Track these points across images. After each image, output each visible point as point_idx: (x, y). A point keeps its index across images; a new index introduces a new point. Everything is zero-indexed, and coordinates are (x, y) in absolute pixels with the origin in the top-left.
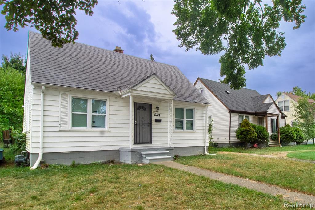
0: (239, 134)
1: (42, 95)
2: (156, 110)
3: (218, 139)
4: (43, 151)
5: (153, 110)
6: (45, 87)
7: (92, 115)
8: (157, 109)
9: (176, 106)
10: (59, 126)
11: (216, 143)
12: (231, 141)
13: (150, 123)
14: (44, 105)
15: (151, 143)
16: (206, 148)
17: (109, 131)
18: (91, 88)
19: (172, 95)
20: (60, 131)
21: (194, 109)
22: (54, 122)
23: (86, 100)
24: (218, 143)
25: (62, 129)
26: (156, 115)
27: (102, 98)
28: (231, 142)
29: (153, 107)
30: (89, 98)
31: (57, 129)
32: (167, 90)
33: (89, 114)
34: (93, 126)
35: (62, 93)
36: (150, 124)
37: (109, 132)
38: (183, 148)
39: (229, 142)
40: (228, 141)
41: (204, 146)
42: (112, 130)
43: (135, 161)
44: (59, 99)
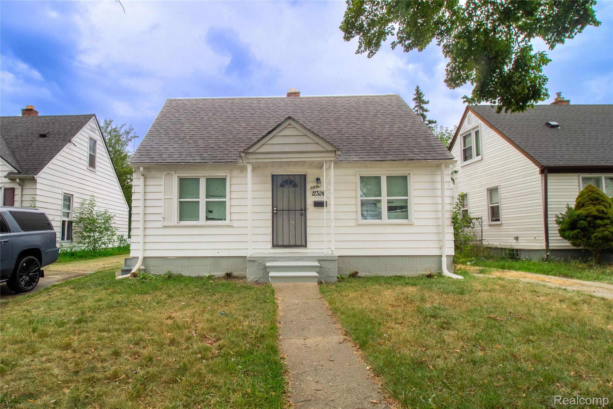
0: (565, 226)
1: (142, 178)
2: (315, 184)
3: (517, 238)
4: (143, 255)
5: (309, 186)
6: (144, 168)
7: (206, 202)
8: (318, 183)
9: (360, 173)
10: (162, 219)
11: (513, 250)
12: (550, 245)
13: (304, 209)
14: (145, 192)
15: (305, 246)
16: (444, 260)
17: (231, 225)
18: (203, 161)
19: (331, 151)
20: (164, 227)
21: (409, 174)
22: (158, 215)
23: (197, 180)
24: (517, 250)
25: (166, 224)
26: (317, 194)
27: (220, 174)
28: (550, 248)
29: (308, 179)
30: (201, 176)
31: (160, 225)
32: (317, 143)
33: (202, 200)
34: (208, 219)
35: (166, 173)
36: (304, 211)
37: (232, 227)
38: (380, 258)
39: (544, 248)
40: (542, 245)
41: (441, 256)
42: (235, 224)
43: (255, 277)
44: (162, 182)
